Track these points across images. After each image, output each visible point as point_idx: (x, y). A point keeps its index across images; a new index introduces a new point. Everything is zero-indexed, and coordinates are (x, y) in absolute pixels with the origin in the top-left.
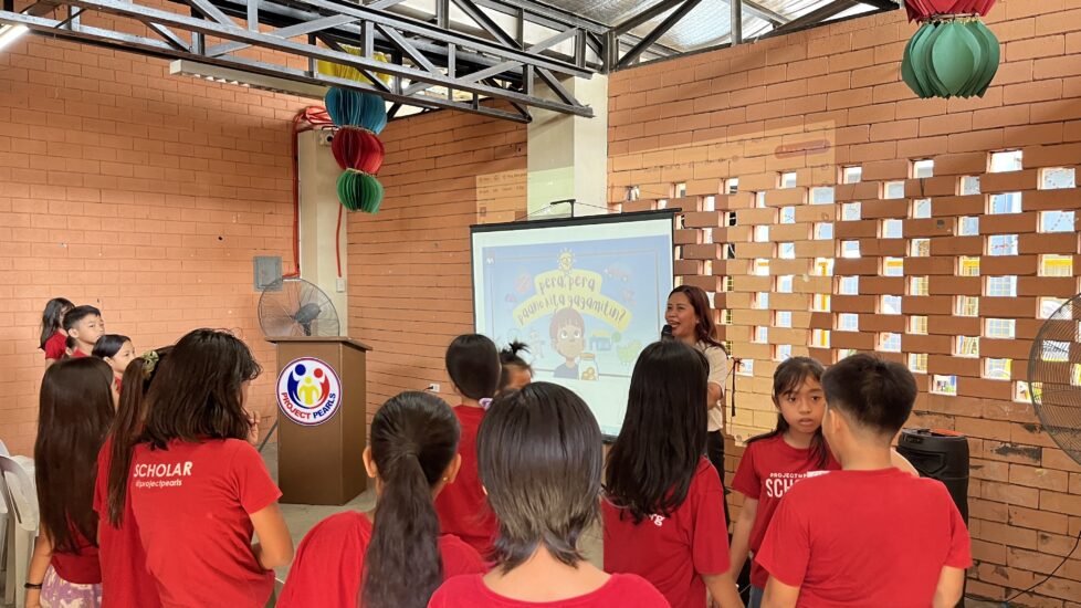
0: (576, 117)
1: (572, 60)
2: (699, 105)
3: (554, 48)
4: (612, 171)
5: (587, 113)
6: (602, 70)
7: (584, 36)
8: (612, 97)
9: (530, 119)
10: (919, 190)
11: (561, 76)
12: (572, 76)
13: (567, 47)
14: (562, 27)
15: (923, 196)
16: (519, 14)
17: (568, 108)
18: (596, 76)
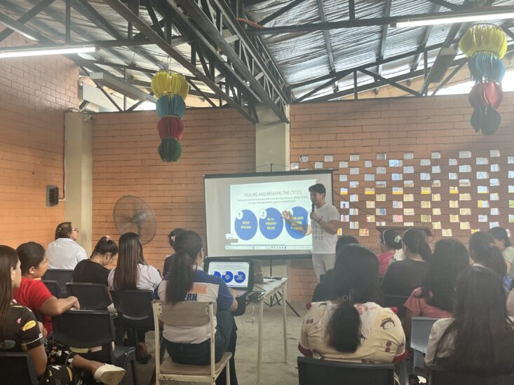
4: (293, 148)
5: (287, 121)
8: (292, 115)
9: (258, 122)
15: (437, 165)
18: (288, 105)
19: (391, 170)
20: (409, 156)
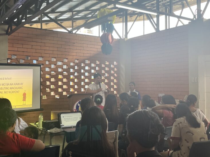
2: (34, 40)
15: (76, 65)
19: (58, 67)
20: (66, 61)
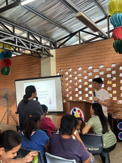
0: (51, 57)
1: (49, 46)
2: (73, 55)
3: (46, 44)
4: (57, 67)
5: (52, 56)
6: (54, 48)
7: (51, 42)
8: (56, 53)
9: (41, 57)
10: (113, 69)
11: (48, 49)
12: (50, 49)
13: (48, 44)
14: (47, 40)
15: (114, 70)
16: (41, 38)
17: (49, 55)
18: (54, 49)
19: (95, 74)
